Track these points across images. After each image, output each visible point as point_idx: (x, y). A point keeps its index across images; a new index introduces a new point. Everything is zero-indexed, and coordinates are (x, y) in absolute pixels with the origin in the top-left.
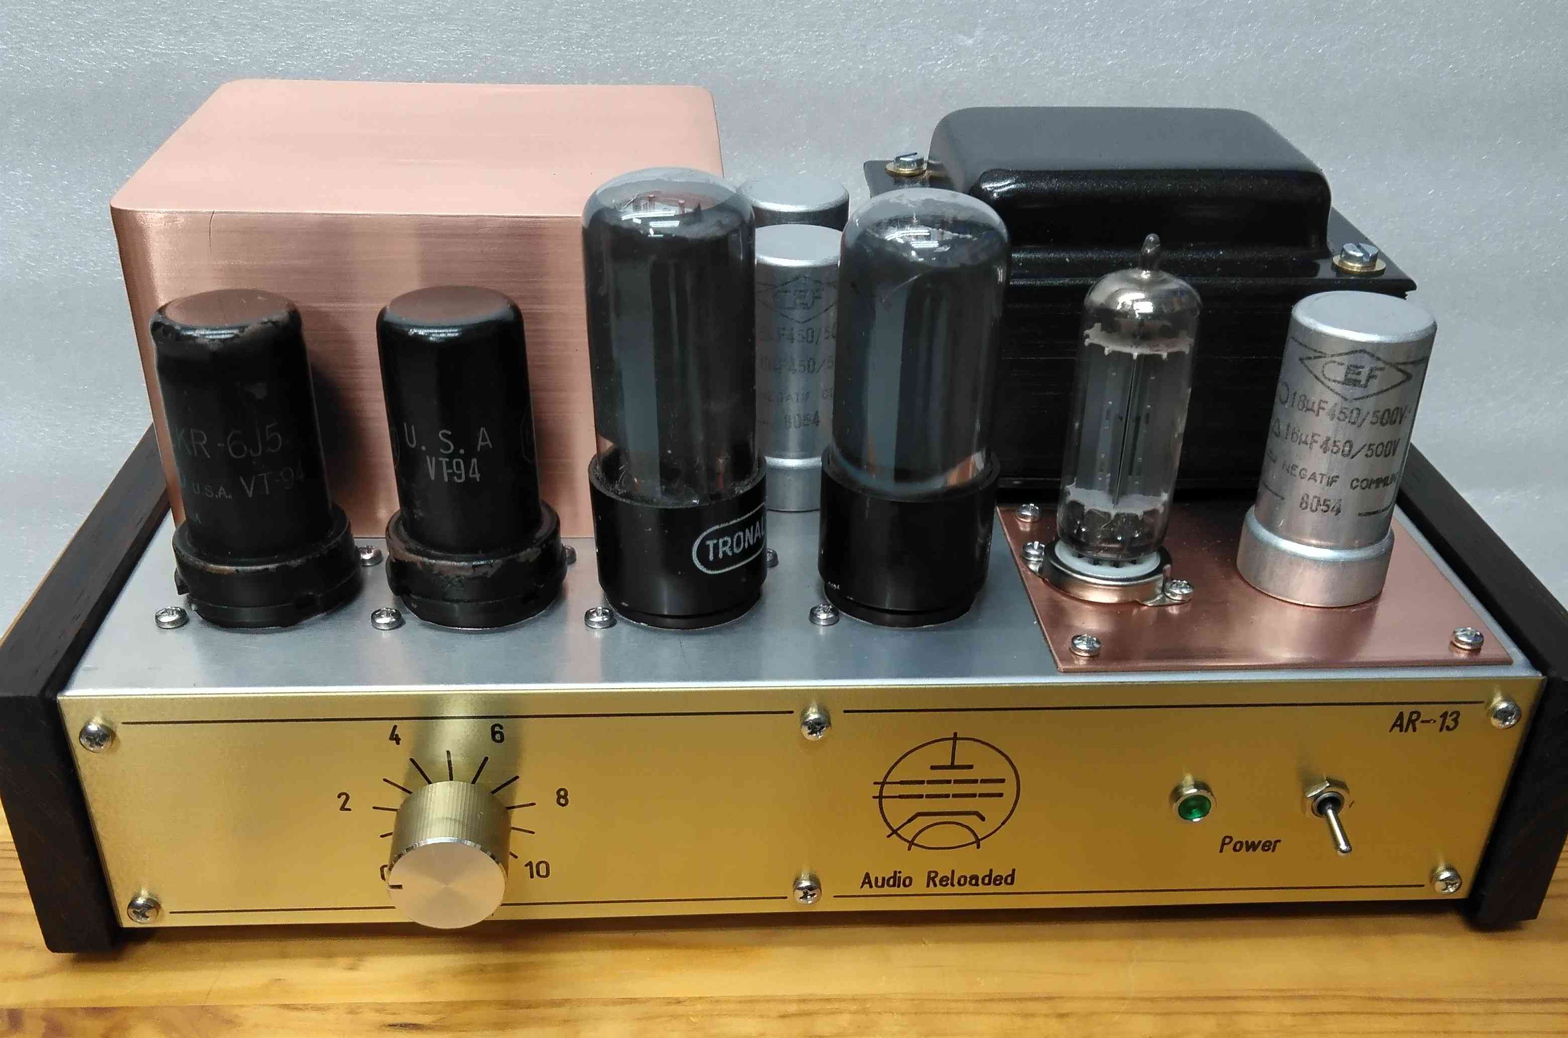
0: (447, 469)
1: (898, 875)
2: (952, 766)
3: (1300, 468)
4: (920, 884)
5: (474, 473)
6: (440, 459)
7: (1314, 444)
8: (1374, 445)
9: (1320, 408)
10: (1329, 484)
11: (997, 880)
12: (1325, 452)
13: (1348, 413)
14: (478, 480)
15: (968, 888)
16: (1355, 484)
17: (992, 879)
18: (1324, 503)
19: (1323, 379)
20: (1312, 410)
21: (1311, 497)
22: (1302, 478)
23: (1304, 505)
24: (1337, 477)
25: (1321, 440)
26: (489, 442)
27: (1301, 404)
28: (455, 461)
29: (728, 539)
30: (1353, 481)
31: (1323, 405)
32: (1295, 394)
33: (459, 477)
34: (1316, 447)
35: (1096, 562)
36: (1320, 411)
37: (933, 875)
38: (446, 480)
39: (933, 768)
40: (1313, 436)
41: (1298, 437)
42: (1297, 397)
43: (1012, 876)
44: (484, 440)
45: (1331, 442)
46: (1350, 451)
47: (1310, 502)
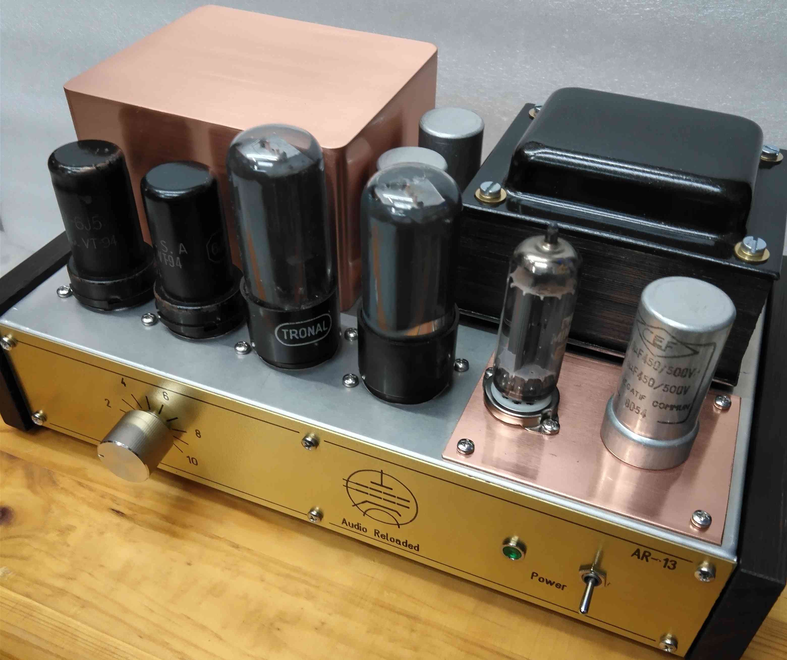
1: (359, 526)
2: (381, 485)
3: (628, 382)
4: (371, 533)
5: (178, 264)
6: (163, 254)
7: (635, 373)
8: (669, 385)
11: (410, 546)
12: (639, 380)
13: (653, 362)
14: (181, 268)
15: (395, 544)
16: (655, 404)
17: (407, 544)
18: (637, 408)
19: (643, 337)
20: (636, 352)
21: (631, 402)
23: (627, 405)
24: (645, 396)
25: (638, 372)
26: (185, 251)
28: (169, 256)
29: (296, 331)
31: (641, 352)
33: (172, 264)
35: (504, 396)
36: (640, 355)
37: (377, 531)
39: (372, 482)
40: (635, 368)
41: (629, 364)
43: (418, 547)
44: (182, 249)
45: (643, 375)
46: (653, 384)
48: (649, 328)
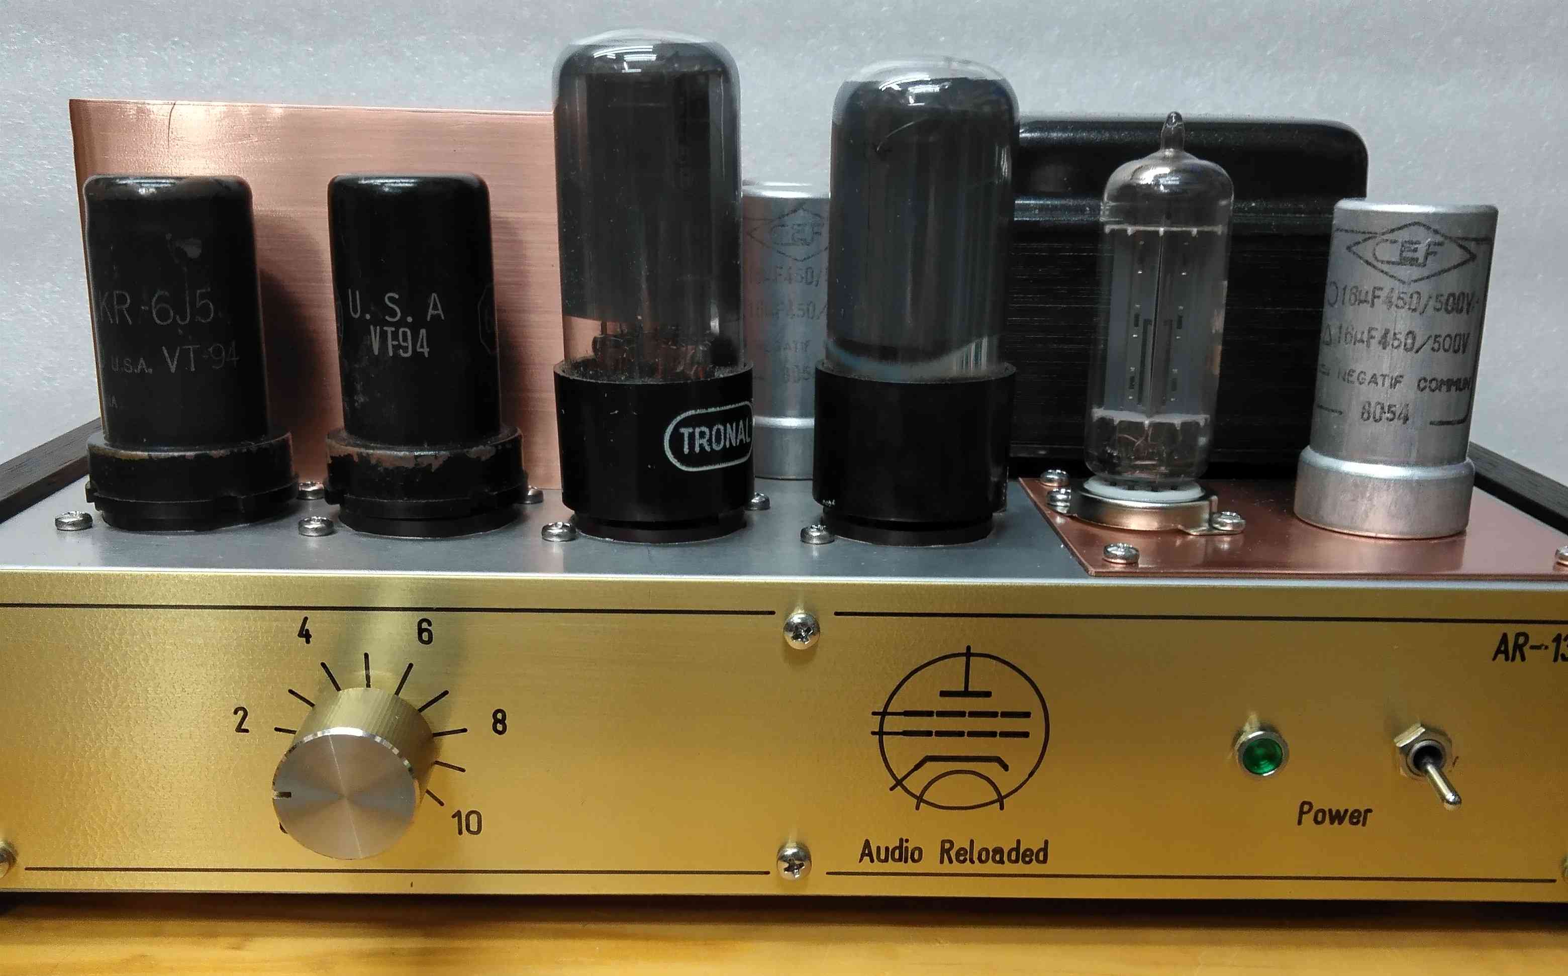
0: (393, 340)
1: (905, 844)
2: (966, 693)
3: (1358, 372)
4: (931, 861)
5: (422, 346)
6: (385, 328)
7: (1372, 341)
8: (1440, 336)
9: (1374, 297)
10: (1393, 386)
11: (1027, 856)
12: (1384, 348)
13: (1408, 299)
15: (991, 867)
16: (1422, 385)
17: (1021, 855)
18: (1389, 410)
19: (1375, 263)
20: (1365, 301)
21: (1373, 405)
22: (1361, 384)
23: (1366, 416)
24: (1401, 376)
25: (1378, 335)
26: (440, 312)
27: (1353, 297)
28: (401, 330)
29: (706, 430)
30: (1420, 381)
31: (1377, 293)
32: (1345, 289)
33: (405, 349)
34: (1374, 342)
36: (1375, 300)
37: (947, 846)
38: (391, 354)
39: (943, 694)
41: (1352, 337)
42: (1348, 291)
43: (1045, 850)
44: (435, 307)
45: (1391, 335)
46: (1413, 344)
47: (1372, 410)
48: (1385, 237)
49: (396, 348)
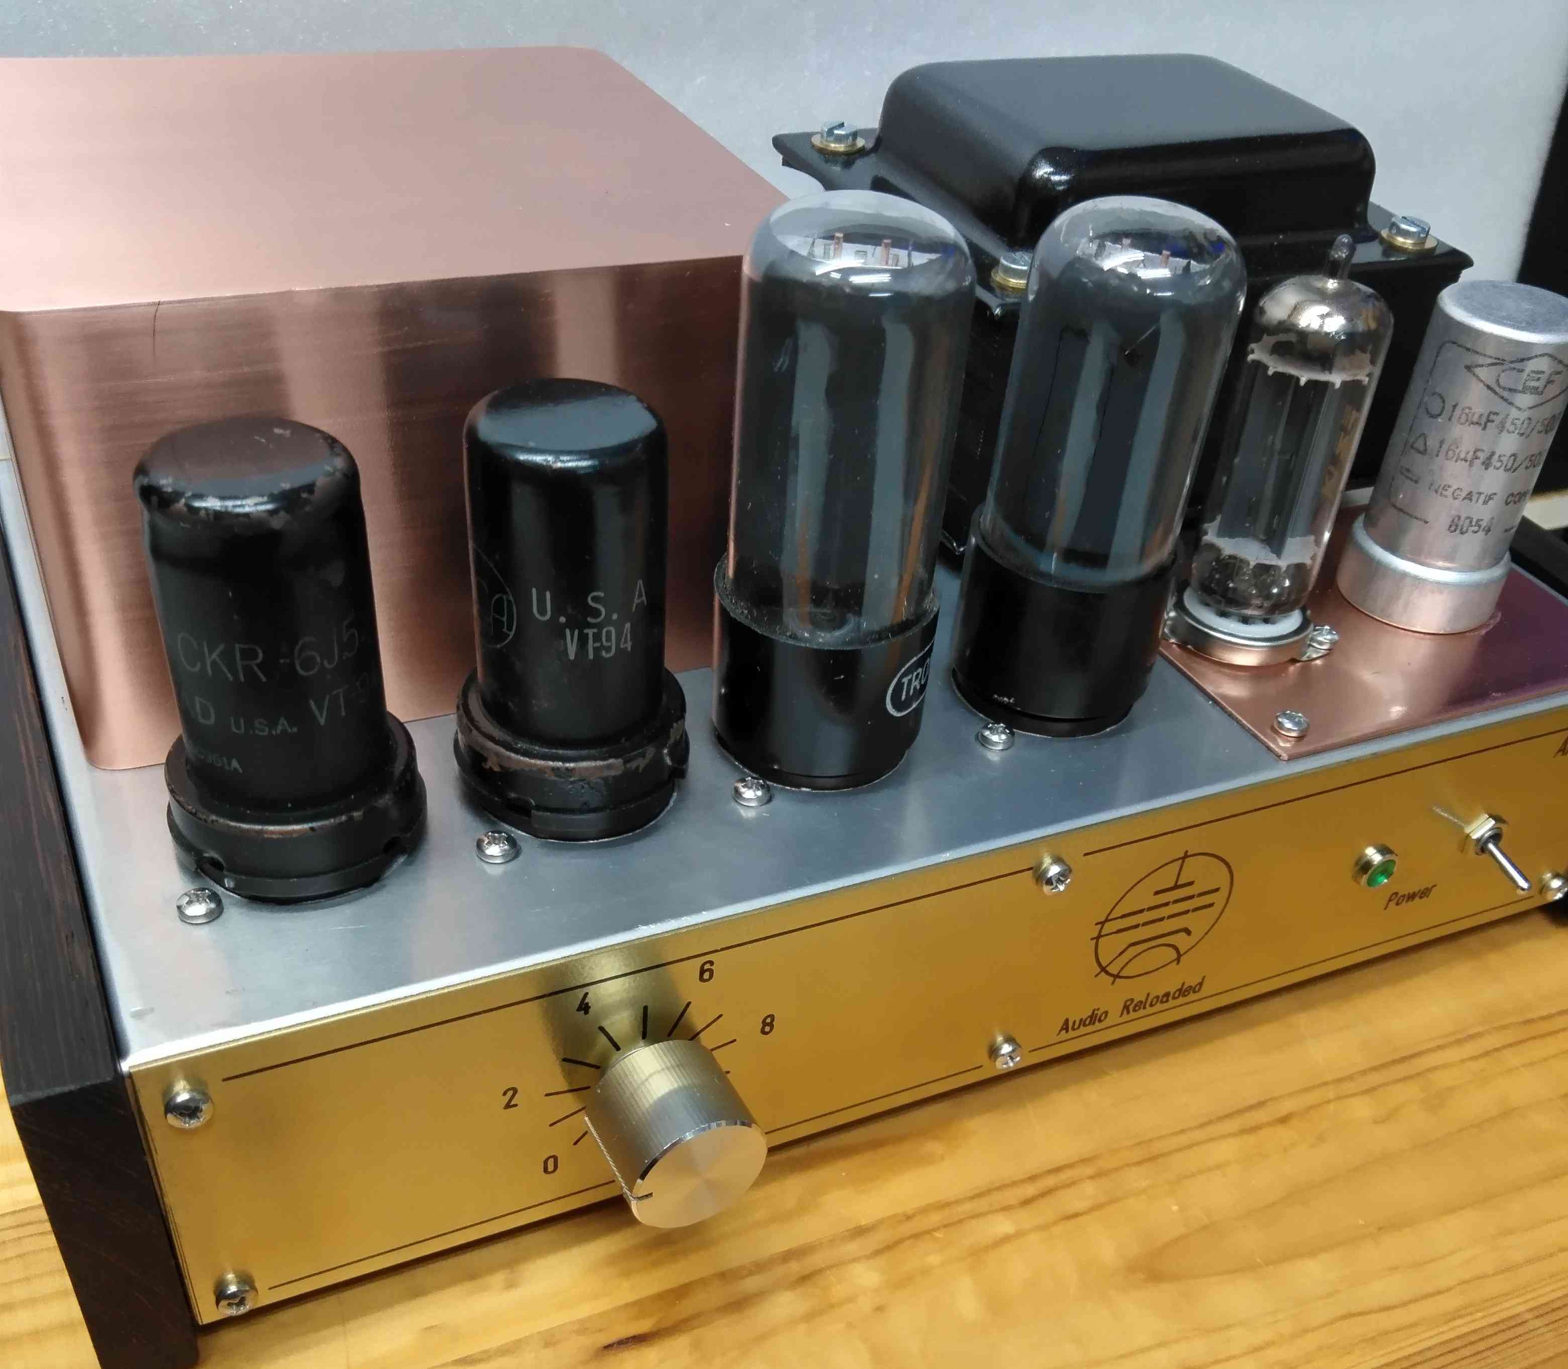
0: (594, 642)
1: (1096, 1012)
2: (1175, 887)
3: (1455, 487)
5: (626, 642)
6: (586, 631)
8: (1536, 455)
9: (1488, 421)
10: (1485, 503)
12: (1486, 469)
13: (1519, 425)
14: (629, 649)
16: (1510, 499)
17: (1183, 992)
18: (1476, 523)
19: (1497, 389)
20: (1478, 424)
21: (1463, 519)
22: (1455, 499)
23: (1453, 528)
24: (1495, 494)
25: (1482, 456)
26: (644, 598)
27: (1464, 416)
28: (605, 630)
30: (1508, 496)
31: (1492, 417)
32: (1455, 407)
33: (608, 649)
34: (1478, 462)
35: (1246, 620)
36: (1488, 424)
37: (1128, 1003)
38: (591, 656)
39: (1157, 893)
40: (1475, 452)
41: (1454, 454)
42: (1458, 412)
44: (640, 596)
45: (1496, 457)
46: (1513, 465)
47: (1461, 523)
48: (1513, 365)
49: (596, 650)
